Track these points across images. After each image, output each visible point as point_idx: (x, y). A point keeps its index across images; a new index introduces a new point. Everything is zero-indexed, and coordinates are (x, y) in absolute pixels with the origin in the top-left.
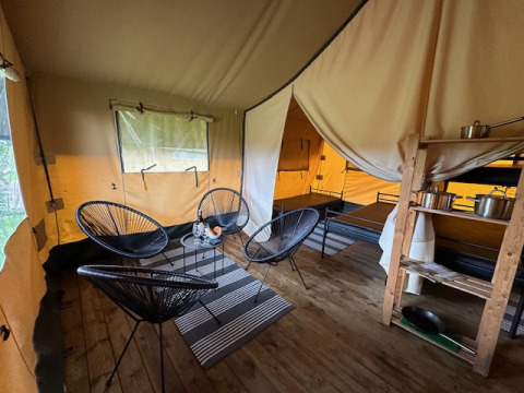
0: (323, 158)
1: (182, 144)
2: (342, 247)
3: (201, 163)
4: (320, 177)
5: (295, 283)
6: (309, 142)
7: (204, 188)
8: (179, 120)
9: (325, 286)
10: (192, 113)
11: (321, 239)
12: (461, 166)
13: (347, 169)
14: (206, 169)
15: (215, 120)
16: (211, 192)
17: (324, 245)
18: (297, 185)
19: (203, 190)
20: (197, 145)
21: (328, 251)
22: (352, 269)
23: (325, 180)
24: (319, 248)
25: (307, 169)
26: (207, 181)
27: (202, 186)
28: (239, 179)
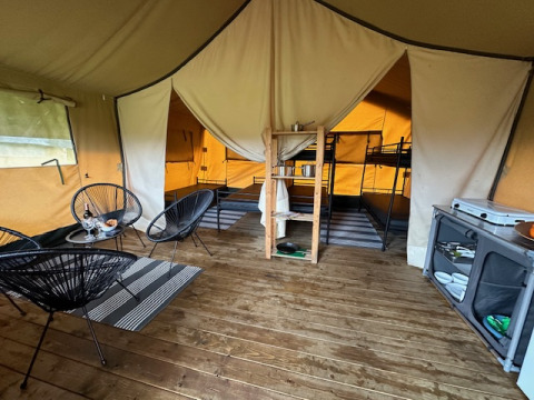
0: (205, 150)
1: (30, 130)
2: (233, 222)
3: (64, 155)
4: (204, 168)
5: (201, 255)
6: (191, 134)
7: (75, 184)
8: (20, 101)
9: (225, 250)
10: (41, 92)
11: (216, 220)
12: (295, 149)
13: (227, 159)
14: (74, 163)
15: (78, 105)
16: (84, 189)
17: (219, 223)
18: (185, 176)
19: (74, 188)
20: (55, 133)
21: (223, 227)
22: (242, 235)
23: (210, 170)
24: (216, 226)
25: (192, 160)
26: (77, 176)
27: (71, 183)
28: (121, 174)
